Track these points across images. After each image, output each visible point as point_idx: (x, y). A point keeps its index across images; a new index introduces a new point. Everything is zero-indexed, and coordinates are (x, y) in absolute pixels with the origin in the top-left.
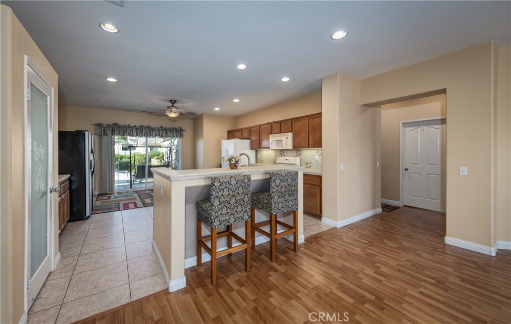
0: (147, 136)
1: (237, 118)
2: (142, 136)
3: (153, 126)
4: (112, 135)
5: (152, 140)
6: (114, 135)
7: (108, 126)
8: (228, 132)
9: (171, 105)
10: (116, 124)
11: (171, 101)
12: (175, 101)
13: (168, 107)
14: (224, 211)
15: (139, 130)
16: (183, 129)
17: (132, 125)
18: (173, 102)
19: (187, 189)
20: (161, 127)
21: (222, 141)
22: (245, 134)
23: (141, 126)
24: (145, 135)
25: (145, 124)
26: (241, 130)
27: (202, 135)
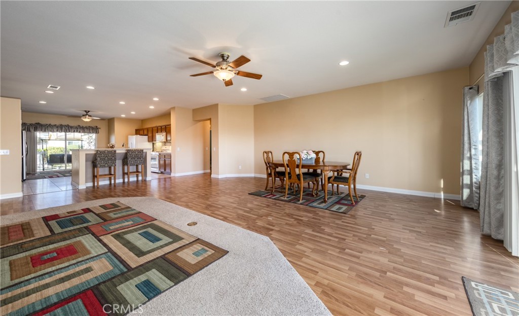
0: (66, 131)
1: (143, 121)
2: (62, 131)
3: (71, 124)
4: (35, 131)
5: (70, 135)
6: (37, 131)
7: (31, 125)
8: (136, 130)
9: (86, 113)
10: (39, 124)
11: (86, 111)
12: (89, 111)
13: (84, 115)
14: (103, 162)
15: (59, 128)
16: (98, 127)
17: (52, 124)
18: (87, 112)
19: (86, 154)
20: (79, 126)
21: (129, 136)
22: (146, 132)
23: (61, 125)
24: (64, 132)
25: (64, 123)
26: (143, 130)
27: (114, 132)
